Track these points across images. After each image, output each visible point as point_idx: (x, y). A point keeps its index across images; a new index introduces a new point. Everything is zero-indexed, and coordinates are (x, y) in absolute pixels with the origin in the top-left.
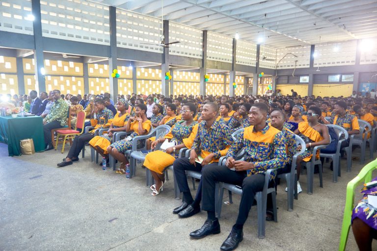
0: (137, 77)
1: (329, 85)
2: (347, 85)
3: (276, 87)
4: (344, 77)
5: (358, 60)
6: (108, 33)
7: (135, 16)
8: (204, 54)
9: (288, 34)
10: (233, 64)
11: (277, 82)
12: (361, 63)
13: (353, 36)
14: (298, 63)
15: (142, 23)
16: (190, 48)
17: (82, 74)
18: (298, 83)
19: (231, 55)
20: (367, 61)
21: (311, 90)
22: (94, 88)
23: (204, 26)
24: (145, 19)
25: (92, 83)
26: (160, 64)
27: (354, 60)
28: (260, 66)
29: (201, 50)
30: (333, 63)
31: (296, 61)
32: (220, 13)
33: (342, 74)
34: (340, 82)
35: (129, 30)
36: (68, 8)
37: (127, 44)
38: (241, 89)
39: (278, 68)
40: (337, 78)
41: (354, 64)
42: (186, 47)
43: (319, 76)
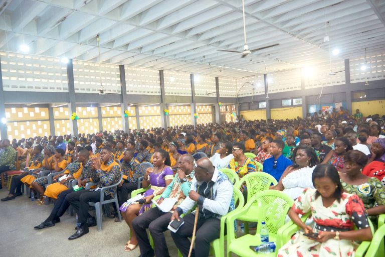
0: (103, 116)
1: (283, 109)
2: (298, 108)
3: (239, 113)
4: (294, 101)
5: (303, 86)
6: (66, 82)
7: (92, 65)
8: (162, 91)
9: (237, 68)
10: (192, 96)
11: (240, 109)
12: (306, 88)
13: (293, 66)
14: (255, 91)
15: (98, 70)
16: (148, 86)
17: (47, 118)
18: (258, 109)
19: (190, 89)
20: (310, 86)
21: (269, 114)
22: (60, 130)
23: (160, 67)
24: (102, 66)
25: (57, 125)
26: (120, 103)
27: (300, 85)
28: (220, 96)
29: (159, 87)
30: (284, 89)
31: (253, 89)
32: (166, 58)
33: (292, 99)
34: (292, 106)
35: (86, 77)
36: (27, 65)
37: (85, 89)
38: (209, 117)
39: (239, 97)
40: (289, 102)
41: (300, 89)
42: (144, 86)
43: (275, 101)
